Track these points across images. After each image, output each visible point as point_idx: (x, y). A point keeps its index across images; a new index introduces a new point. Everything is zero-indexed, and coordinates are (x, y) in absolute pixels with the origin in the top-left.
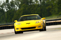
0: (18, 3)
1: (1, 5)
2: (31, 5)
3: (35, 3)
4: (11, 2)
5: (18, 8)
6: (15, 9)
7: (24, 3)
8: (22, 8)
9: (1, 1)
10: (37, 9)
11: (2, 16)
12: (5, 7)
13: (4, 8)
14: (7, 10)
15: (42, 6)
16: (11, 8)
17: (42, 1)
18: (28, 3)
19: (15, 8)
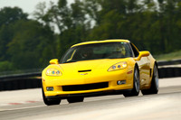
0: (95, 8)
1: (45, 13)
2: (133, 14)
3: (146, 7)
4: (72, 5)
5: (93, 23)
6: (84, 26)
7: (111, 9)
9: (44, 3)
10: (149, 26)
11: (46, 49)
12: (55, 20)
13: (51, 24)
14: (60, 28)
15: (167, 16)
16: (74, 22)
17: (164, 2)
18: (124, 8)
19: (86, 22)
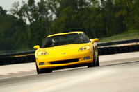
8: (63, 17)
